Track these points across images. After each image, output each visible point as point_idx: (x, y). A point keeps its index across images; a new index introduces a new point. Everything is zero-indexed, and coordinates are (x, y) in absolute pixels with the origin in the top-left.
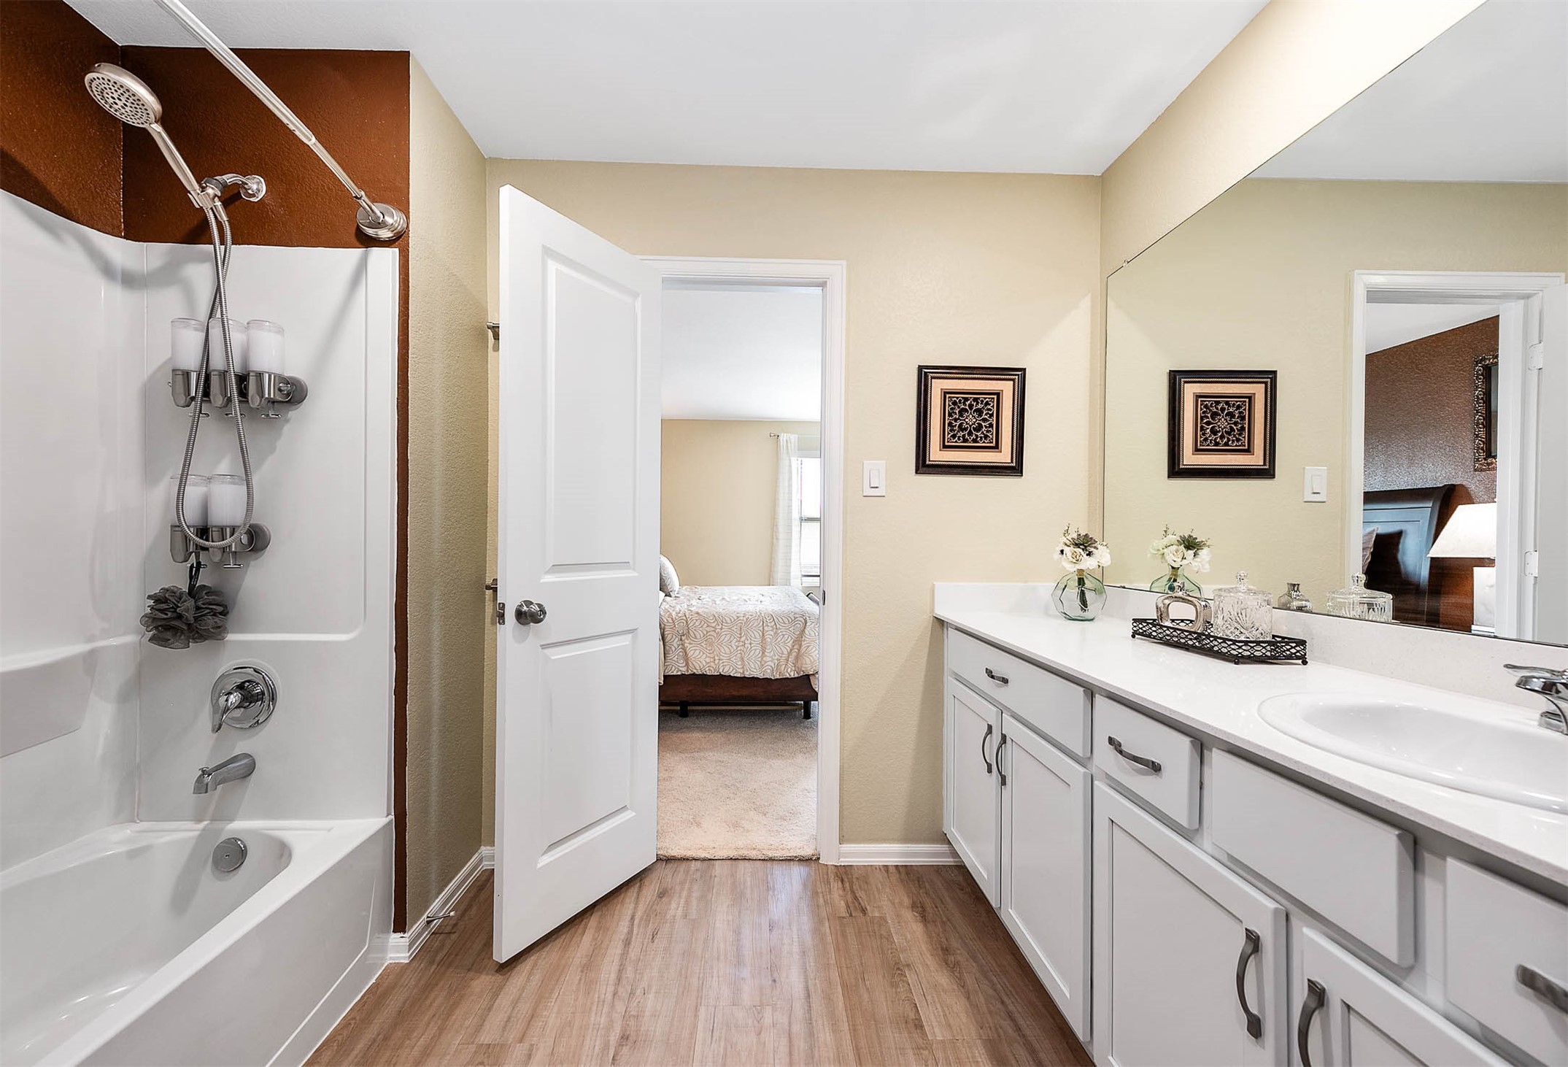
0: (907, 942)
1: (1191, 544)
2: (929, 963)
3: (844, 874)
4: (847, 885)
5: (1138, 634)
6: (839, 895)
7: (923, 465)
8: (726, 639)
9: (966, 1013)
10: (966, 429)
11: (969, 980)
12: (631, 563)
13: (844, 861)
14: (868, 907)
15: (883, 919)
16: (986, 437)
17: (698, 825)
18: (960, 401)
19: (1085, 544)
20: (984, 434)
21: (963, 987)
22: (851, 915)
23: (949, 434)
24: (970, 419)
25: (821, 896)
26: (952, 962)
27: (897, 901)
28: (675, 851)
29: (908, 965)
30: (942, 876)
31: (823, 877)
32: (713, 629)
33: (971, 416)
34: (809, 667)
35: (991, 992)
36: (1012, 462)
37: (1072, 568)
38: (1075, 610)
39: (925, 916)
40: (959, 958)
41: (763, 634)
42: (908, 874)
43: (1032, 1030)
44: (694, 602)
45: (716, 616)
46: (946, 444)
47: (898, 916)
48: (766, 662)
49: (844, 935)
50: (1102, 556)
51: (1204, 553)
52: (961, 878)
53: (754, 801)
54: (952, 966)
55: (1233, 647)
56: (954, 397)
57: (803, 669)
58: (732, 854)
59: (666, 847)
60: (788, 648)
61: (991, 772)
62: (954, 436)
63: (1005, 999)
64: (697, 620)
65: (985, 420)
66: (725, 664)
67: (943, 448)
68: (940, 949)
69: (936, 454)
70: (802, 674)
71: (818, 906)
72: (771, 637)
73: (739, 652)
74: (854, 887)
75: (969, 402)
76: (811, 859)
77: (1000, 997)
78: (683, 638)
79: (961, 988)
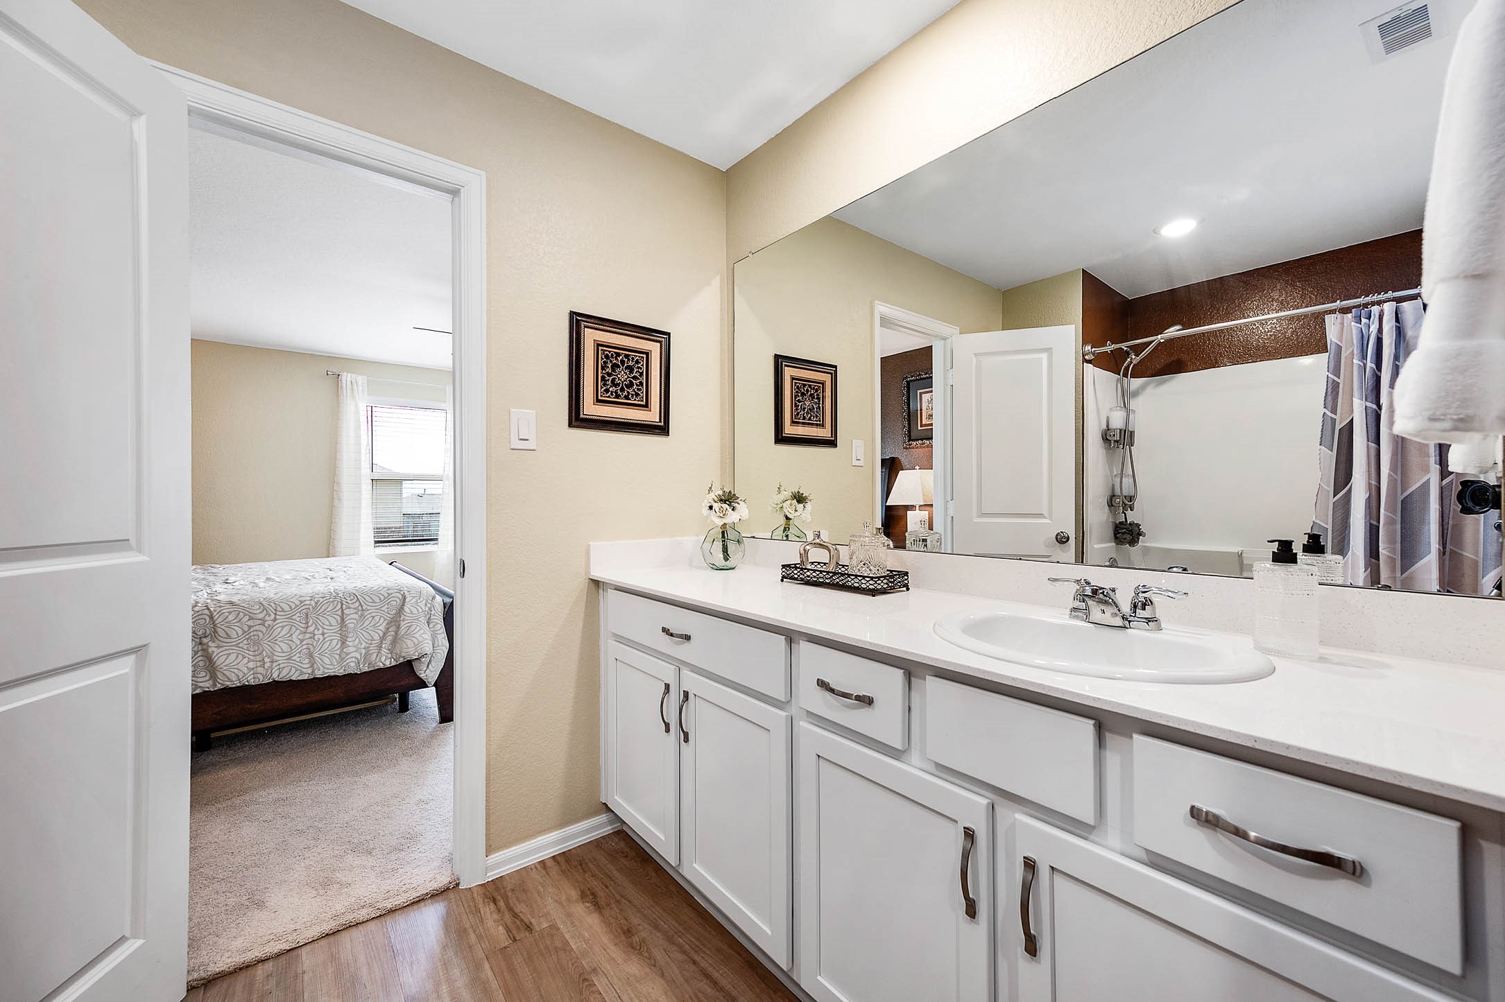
0: (586, 941)
1: (800, 499)
2: (614, 956)
3: (495, 891)
4: (502, 904)
5: (787, 578)
6: (495, 921)
7: (577, 419)
8: (284, 632)
9: (666, 994)
10: (619, 384)
11: (658, 954)
12: (133, 542)
13: (492, 875)
14: (533, 921)
15: (554, 927)
16: (637, 395)
17: (260, 905)
18: (612, 355)
19: (729, 499)
20: (635, 392)
21: (655, 966)
22: (515, 940)
23: (602, 388)
24: (622, 376)
25: (470, 931)
26: (637, 943)
27: (564, 898)
28: (223, 963)
29: (594, 970)
30: (603, 849)
31: (469, 906)
32: (260, 622)
33: (622, 372)
34: (411, 651)
35: (681, 957)
36: (660, 421)
37: (720, 522)
38: (719, 560)
39: (597, 902)
40: (643, 934)
41: (343, 619)
42: (568, 861)
43: (726, 977)
44: (219, 587)
45: (264, 603)
46: (600, 398)
47: (569, 915)
48: (348, 654)
49: (512, 970)
50: (742, 511)
51: (809, 505)
52: (622, 844)
53: (347, 840)
54: (638, 947)
55: (871, 582)
56: (606, 351)
57: (403, 654)
58: (326, 927)
59: (202, 964)
60: (380, 632)
61: (669, 731)
62: (607, 391)
63: (697, 958)
64: (230, 613)
65: (635, 378)
66: (281, 666)
67: (597, 402)
68: (621, 933)
69: (590, 408)
70: (401, 660)
71: (470, 947)
72: (355, 621)
73: (305, 647)
74: (510, 901)
75: (621, 357)
76: (448, 889)
77: (690, 958)
78: (205, 640)
79: (653, 968)
